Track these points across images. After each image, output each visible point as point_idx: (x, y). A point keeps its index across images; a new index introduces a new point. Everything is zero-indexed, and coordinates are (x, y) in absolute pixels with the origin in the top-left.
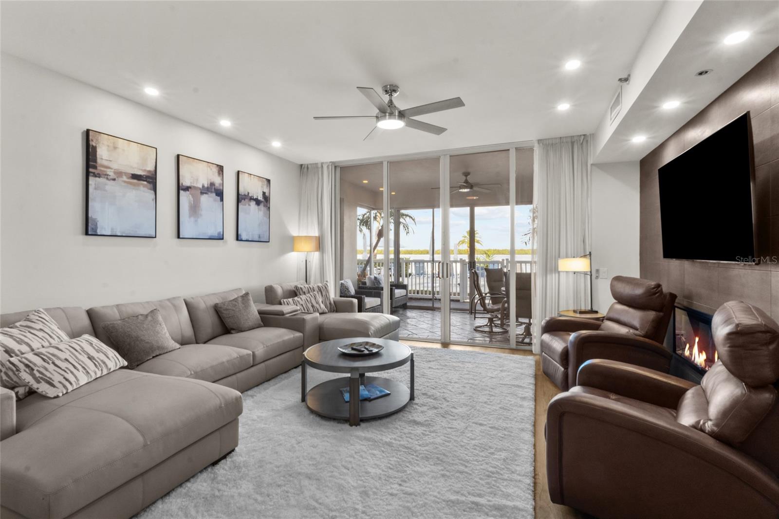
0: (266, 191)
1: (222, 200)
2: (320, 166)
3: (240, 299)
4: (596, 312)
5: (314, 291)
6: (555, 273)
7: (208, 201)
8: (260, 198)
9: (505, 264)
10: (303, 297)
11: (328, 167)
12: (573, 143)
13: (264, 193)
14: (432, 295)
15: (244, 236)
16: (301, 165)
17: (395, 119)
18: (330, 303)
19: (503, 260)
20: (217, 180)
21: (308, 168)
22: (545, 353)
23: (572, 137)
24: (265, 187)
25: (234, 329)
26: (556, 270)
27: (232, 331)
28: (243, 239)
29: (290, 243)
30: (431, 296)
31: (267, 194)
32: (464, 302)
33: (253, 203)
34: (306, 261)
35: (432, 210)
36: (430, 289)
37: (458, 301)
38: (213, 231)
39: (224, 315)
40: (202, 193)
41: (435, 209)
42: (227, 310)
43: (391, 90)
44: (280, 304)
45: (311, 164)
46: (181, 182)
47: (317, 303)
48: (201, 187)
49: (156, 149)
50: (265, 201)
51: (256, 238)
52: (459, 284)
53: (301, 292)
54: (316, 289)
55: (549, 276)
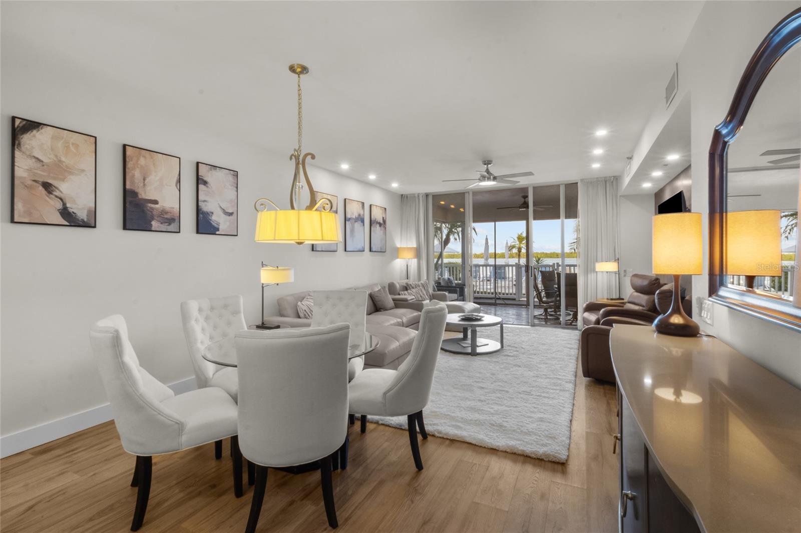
0: (384, 216)
1: (364, 225)
2: (416, 195)
3: (382, 290)
4: (623, 299)
5: (419, 286)
6: (594, 273)
7: (358, 225)
8: (381, 222)
9: (556, 268)
10: (414, 290)
11: (422, 196)
12: (606, 182)
13: (383, 218)
15: (374, 249)
16: (402, 195)
17: (491, 180)
18: (430, 296)
19: (554, 264)
20: (362, 213)
21: (407, 197)
23: (605, 177)
24: (384, 213)
25: (381, 309)
26: (594, 270)
27: (382, 310)
28: (373, 251)
29: (396, 252)
30: (493, 296)
31: (385, 218)
32: (520, 300)
33: (378, 225)
34: (407, 265)
35: (494, 223)
37: (515, 299)
38: (359, 247)
39: (375, 300)
40: (355, 222)
41: (496, 223)
42: (377, 296)
43: (487, 162)
44: (399, 295)
45: (409, 194)
46: (347, 216)
47: (424, 294)
48: (354, 217)
50: (383, 224)
51: (379, 250)
52: (515, 285)
53: (411, 288)
54: (421, 285)
55: (589, 275)
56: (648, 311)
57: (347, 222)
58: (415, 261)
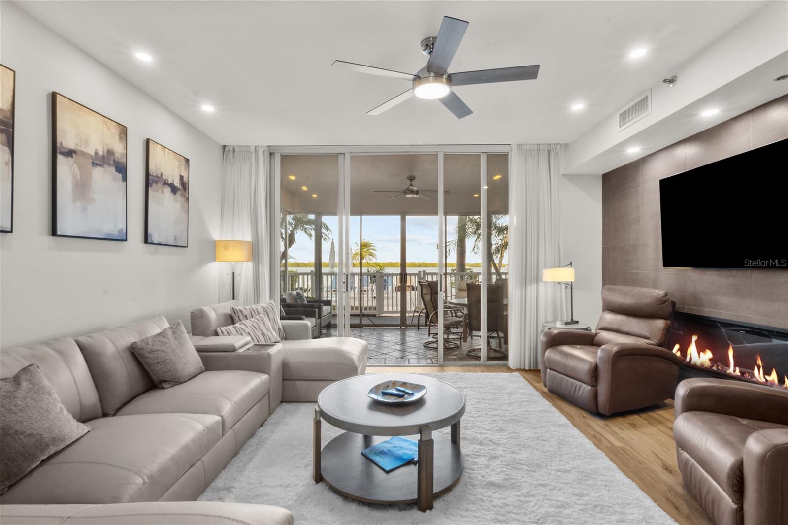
0: (184, 174)
1: (125, 179)
2: (253, 150)
3: (170, 333)
4: (578, 322)
5: (259, 314)
7: (103, 177)
8: (177, 183)
9: (422, 276)
10: (248, 322)
11: (264, 152)
12: (549, 152)
13: (182, 178)
14: (359, 311)
15: (155, 237)
16: (224, 147)
17: (442, 82)
18: (279, 329)
19: (420, 272)
20: (118, 148)
21: (234, 151)
22: (551, 369)
23: (547, 145)
24: (183, 168)
25: (165, 381)
26: (538, 279)
27: (164, 385)
28: (155, 242)
29: (211, 250)
31: (185, 179)
32: (380, 316)
33: (168, 190)
34: (233, 273)
35: (359, 217)
36: (357, 304)
37: (375, 316)
38: (111, 228)
39: (149, 360)
40: (95, 164)
41: (363, 217)
42: (152, 351)
44: (216, 334)
45: (240, 146)
46: (59, 140)
47: (268, 329)
48: (93, 154)
49: (14, 72)
50: (181, 189)
51: (172, 242)
52: (375, 298)
53: (241, 316)
54: (261, 311)
55: (528, 288)
56: (659, 345)
57: (60, 158)
58: (249, 266)
